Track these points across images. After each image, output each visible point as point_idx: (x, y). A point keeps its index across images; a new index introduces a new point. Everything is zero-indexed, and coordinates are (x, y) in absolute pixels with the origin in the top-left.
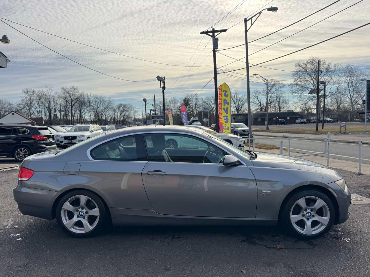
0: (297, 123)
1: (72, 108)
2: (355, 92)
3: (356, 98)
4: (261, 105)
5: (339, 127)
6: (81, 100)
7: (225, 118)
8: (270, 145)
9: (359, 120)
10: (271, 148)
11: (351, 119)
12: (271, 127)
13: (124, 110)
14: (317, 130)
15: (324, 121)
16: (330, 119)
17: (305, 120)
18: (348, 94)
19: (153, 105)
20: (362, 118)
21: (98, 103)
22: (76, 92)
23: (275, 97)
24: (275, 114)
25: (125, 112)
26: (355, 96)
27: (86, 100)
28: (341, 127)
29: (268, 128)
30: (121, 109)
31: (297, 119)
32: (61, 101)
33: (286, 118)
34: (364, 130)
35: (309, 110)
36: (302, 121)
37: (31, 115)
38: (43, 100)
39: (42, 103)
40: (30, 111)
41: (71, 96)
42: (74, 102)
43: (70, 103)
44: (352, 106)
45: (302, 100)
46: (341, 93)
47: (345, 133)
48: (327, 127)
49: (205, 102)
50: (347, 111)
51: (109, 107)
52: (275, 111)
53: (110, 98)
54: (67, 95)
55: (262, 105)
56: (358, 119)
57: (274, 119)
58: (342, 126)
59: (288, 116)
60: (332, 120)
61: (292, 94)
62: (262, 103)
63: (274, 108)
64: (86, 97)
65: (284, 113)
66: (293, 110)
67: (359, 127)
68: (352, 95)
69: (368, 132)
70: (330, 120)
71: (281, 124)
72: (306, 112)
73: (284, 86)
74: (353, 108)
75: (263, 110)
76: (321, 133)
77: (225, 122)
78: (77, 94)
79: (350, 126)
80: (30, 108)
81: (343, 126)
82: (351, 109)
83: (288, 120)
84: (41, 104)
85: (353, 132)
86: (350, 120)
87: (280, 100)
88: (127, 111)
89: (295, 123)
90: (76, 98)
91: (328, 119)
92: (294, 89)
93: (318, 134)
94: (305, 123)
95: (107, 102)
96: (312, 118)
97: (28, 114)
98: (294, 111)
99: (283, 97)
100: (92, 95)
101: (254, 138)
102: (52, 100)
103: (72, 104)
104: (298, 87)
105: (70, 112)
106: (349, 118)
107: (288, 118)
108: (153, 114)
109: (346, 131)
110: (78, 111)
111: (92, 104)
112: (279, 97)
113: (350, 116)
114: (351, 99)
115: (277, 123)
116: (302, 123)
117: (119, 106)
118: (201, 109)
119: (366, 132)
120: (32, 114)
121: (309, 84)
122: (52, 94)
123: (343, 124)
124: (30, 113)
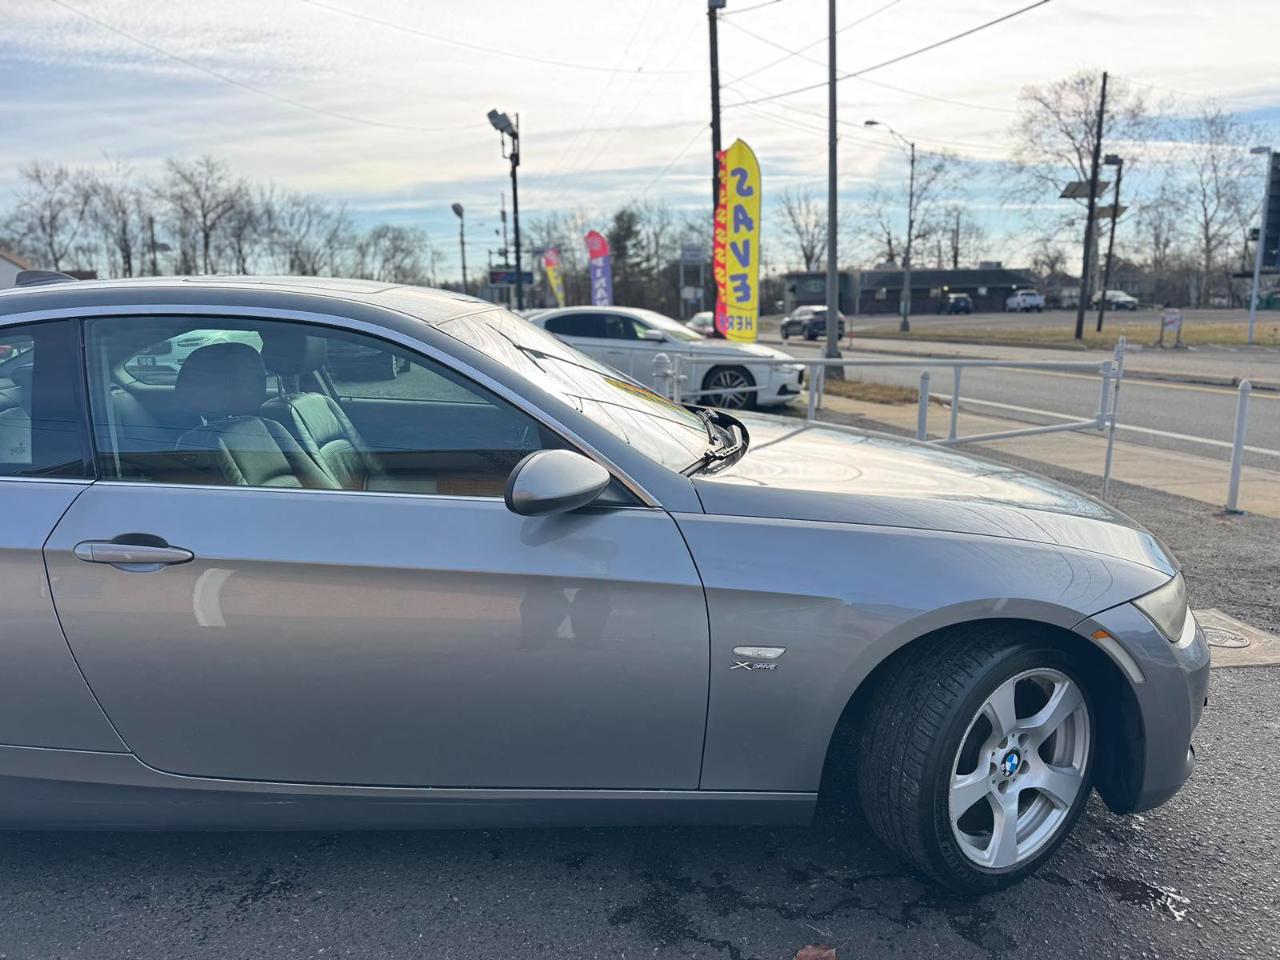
0: (1013, 310)
1: (207, 236)
2: (1223, 200)
3: (1225, 222)
4: (889, 242)
5: (1159, 327)
6: (238, 208)
7: (737, 283)
8: (901, 389)
9: (1224, 301)
10: (901, 397)
11: (1199, 298)
12: (918, 323)
13: (397, 249)
14: (1079, 334)
15: (1105, 305)
16: (1129, 299)
17: (1040, 300)
18: (1199, 205)
19: (497, 232)
20: (1238, 297)
21: (301, 222)
22: (220, 179)
23: (943, 211)
24: (938, 276)
25: (399, 256)
26: (1221, 215)
27: (259, 211)
28: (1164, 324)
29: (905, 327)
30: (385, 243)
31: (1011, 293)
32: (163, 210)
33: (973, 292)
34: (1244, 336)
35: (1059, 267)
36: (1031, 301)
37: (57, 261)
38: (97, 202)
39: (96, 217)
40: (51, 245)
41: (202, 192)
42: (212, 216)
43: (201, 220)
44: (1208, 251)
45: (1036, 227)
46: (1173, 203)
47: (1179, 347)
48: (1114, 324)
49: (692, 228)
50: (1187, 271)
51: (342, 234)
52: (940, 262)
53: (346, 204)
54: (187, 188)
55: (894, 242)
56: (1223, 297)
57: (935, 292)
58: (1167, 320)
59: (983, 283)
60: (1132, 302)
61: (1004, 203)
62: (892, 236)
63: (936, 253)
64: (256, 199)
65: (967, 272)
66: (999, 264)
67: (1227, 326)
68: (1210, 212)
69: (1258, 344)
70: (1128, 302)
71: (957, 309)
72: (1046, 271)
73: (974, 170)
74: (1209, 259)
75: (899, 261)
76: (1093, 346)
77: (739, 299)
78: (223, 185)
79: (1194, 324)
80: (51, 236)
81: (1172, 322)
82: (1204, 263)
83: (981, 298)
84: (90, 222)
85: (1203, 345)
86: (1193, 301)
87: (958, 224)
88: (408, 253)
89: (1004, 308)
90: (220, 199)
91: (1122, 297)
92: (1008, 184)
93: (1082, 350)
94: (1038, 309)
95: (335, 216)
96: (1066, 292)
97: (45, 256)
98: (1003, 264)
99: (970, 214)
100: (277, 191)
101: (845, 360)
102: (131, 207)
103: (209, 223)
104: (1024, 177)
105: (200, 251)
106: (1193, 293)
107: (983, 291)
108: (499, 266)
109: (1178, 341)
110: (229, 251)
111: (281, 227)
112: (955, 214)
113: (1198, 288)
114: (1206, 226)
115: (941, 307)
116: (1027, 310)
117: (378, 235)
118: (678, 254)
119: (1252, 343)
120: (62, 256)
121: (1066, 168)
122: (132, 182)
123: (1174, 313)
124: (54, 254)
